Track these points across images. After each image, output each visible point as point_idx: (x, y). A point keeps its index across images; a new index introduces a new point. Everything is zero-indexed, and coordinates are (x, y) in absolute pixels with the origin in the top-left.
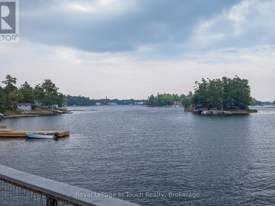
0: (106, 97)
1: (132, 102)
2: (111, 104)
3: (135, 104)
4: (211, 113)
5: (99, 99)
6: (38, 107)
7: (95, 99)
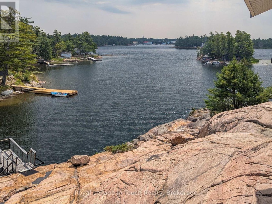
0: (143, 36)
1: (166, 41)
2: (147, 43)
3: (168, 43)
4: (213, 64)
5: (137, 38)
6: (77, 54)
7: (133, 38)
